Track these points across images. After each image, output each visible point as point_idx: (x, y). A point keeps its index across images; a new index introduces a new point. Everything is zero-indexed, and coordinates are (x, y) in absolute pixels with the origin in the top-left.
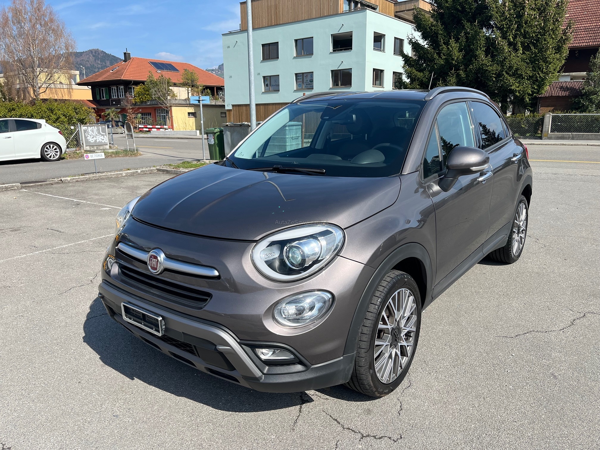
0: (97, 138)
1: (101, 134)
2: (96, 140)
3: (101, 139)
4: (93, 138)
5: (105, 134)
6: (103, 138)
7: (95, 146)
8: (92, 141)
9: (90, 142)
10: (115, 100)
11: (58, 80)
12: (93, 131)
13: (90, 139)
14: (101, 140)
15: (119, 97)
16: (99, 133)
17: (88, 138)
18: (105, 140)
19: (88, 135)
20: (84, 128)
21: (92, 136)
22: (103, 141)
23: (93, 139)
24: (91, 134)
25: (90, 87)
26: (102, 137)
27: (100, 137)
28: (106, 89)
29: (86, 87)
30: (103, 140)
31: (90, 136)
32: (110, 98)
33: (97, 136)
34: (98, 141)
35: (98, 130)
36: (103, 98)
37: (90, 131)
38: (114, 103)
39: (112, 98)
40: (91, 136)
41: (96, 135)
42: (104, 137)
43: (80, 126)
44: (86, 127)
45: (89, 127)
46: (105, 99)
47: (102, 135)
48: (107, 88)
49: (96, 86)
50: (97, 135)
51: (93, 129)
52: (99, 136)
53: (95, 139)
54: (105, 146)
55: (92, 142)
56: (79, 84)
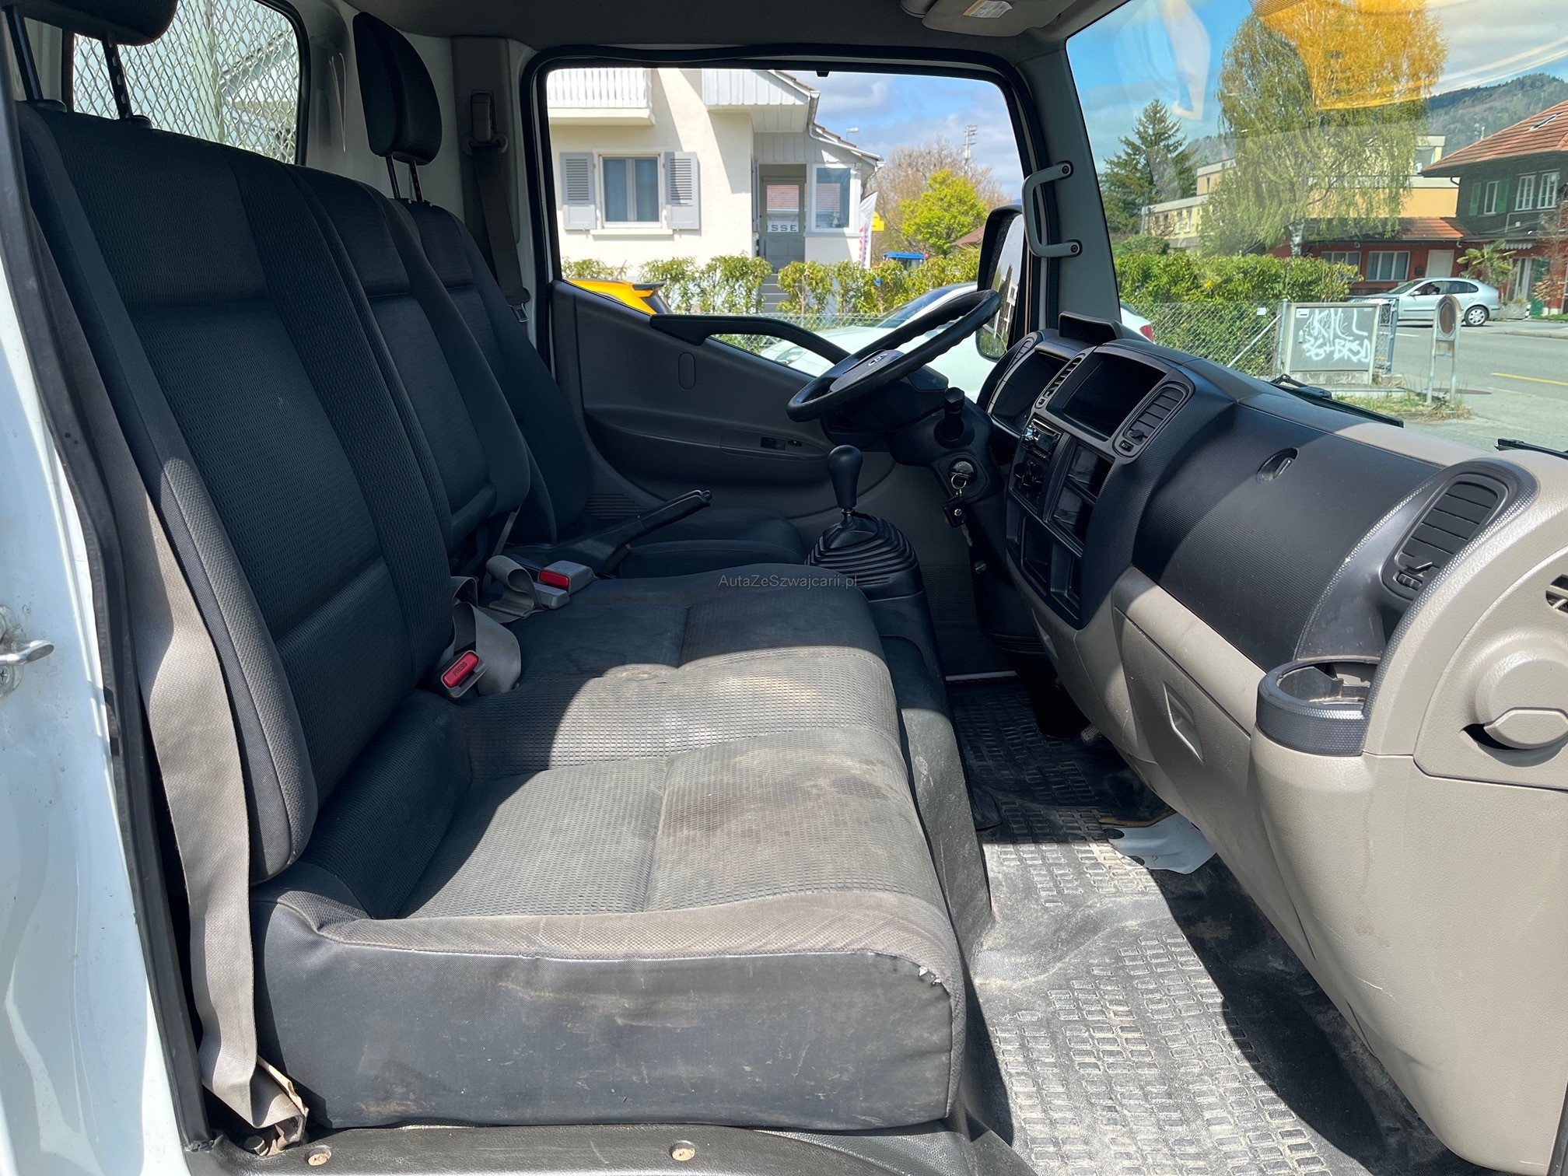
0: (1337, 347)
1: (1352, 334)
2: (1332, 352)
3: (1350, 350)
4: (1321, 346)
5: (1366, 334)
6: (1359, 348)
7: (1323, 374)
8: (1317, 355)
9: (1310, 357)
10: (1521, 216)
12: (1326, 324)
13: (1312, 349)
14: (1346, 353)
15: (1539, 207)
16: (1347, 330)
17: (1305, 346)
18: (1363, 353)
19: (1307, 337)
20: (1297, 312)
21: (1321, 341)
22: (1355, 359)
23: (1321, 351)
24: (1320, 332)
25: (1457, 180)
26: (1355, 346)
27: (1348, 345)
28: (1504, 184)
29: (1445, 181)
30: (1357, 353)
31: (1312, 340)
32: (1508, 211)
33: (1337, 341)
34: (1336, 356)
35: (1348, 319)
36: (1489, 210)
37: (1316, 324)
38: (1518, 224)
39: (1516, 209)
40: (1316, 339)
41: (1336, 336)
42: (1361, 345)
43: (1289, 306)
44: (1307, 311)
45: (1317, 310)
46: (1493, 213)
47: (1361, 339)
48: (1508, 180)
50: (1339, 338)
51: (1329, 315)
52: (1343, 342)
53: (1328, 349)
54: (1357, 375)
55: (1316, 359)
56: (1429, 173)
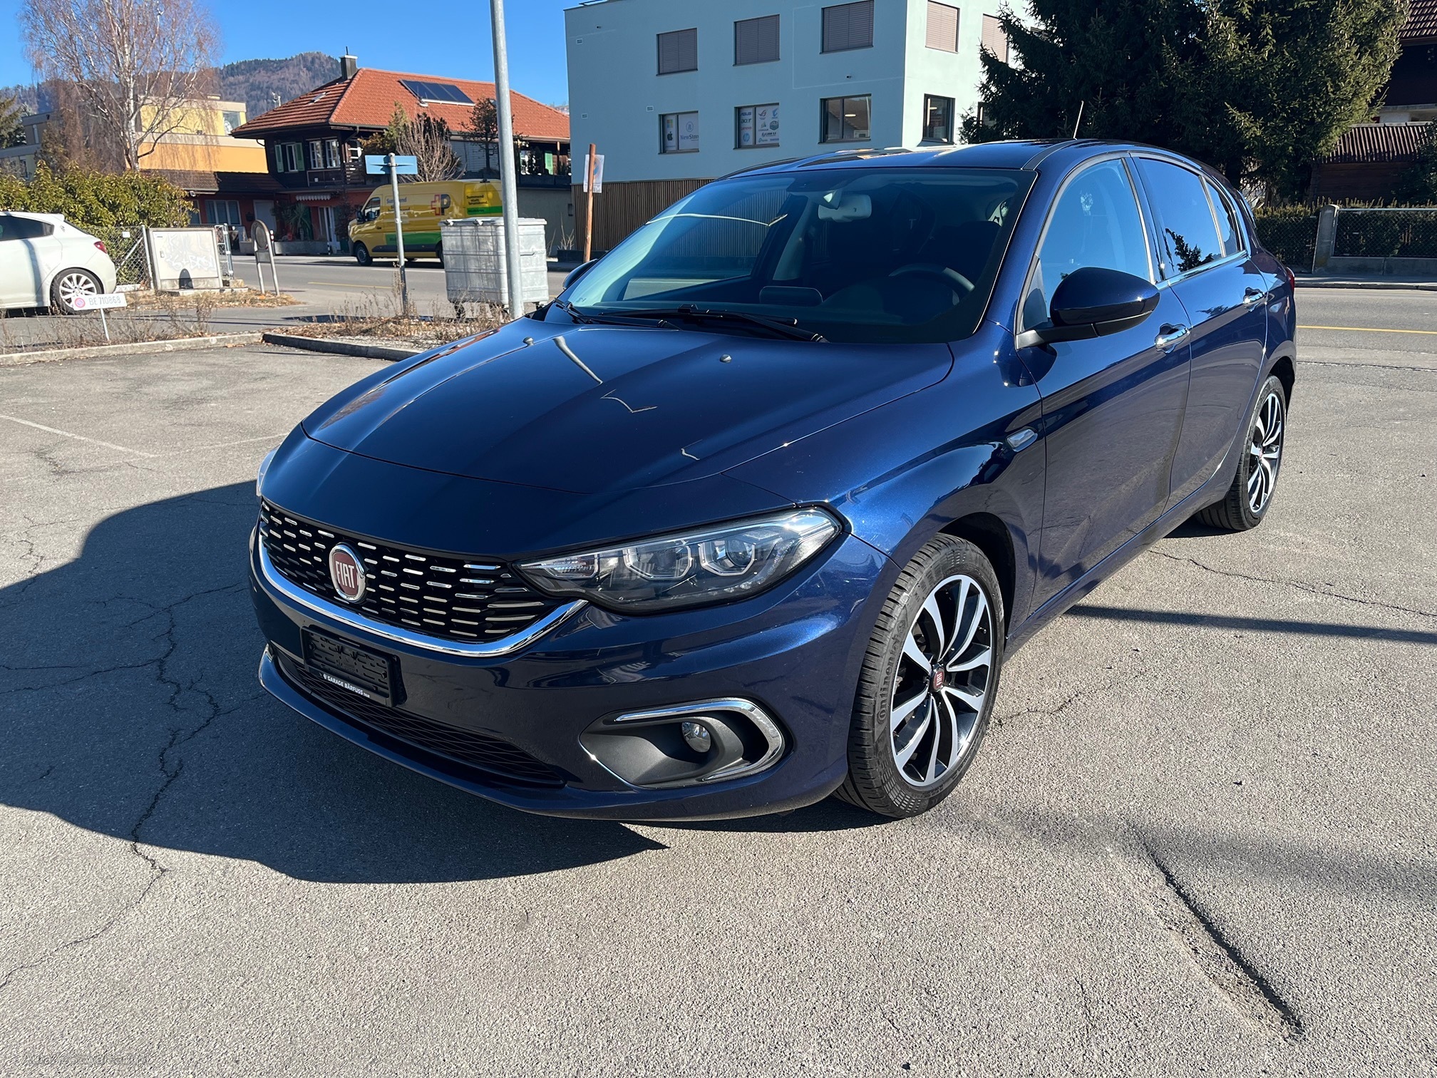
0: (191, 260)
3: (200, 262)
6: (207, 261)
10: (317, 174)
11: (181, 124)
15: (329, 167)
18: (211, 265)
20: (156, 234)
25: (262, 142)
26: (204, 260)
27: (199, 259)
28: (298, 146)
29: (252, 142)
32: (306, 169)
36: (293, 168)
38: (316, 180)
39: (313, 168)
42: (208, 258)
43: (147, 230)
44: (162, 233)
46: (296, 170)
48: (301, 144)
49: (274, 138)
54: (210, 281)
56: (237, 134)
